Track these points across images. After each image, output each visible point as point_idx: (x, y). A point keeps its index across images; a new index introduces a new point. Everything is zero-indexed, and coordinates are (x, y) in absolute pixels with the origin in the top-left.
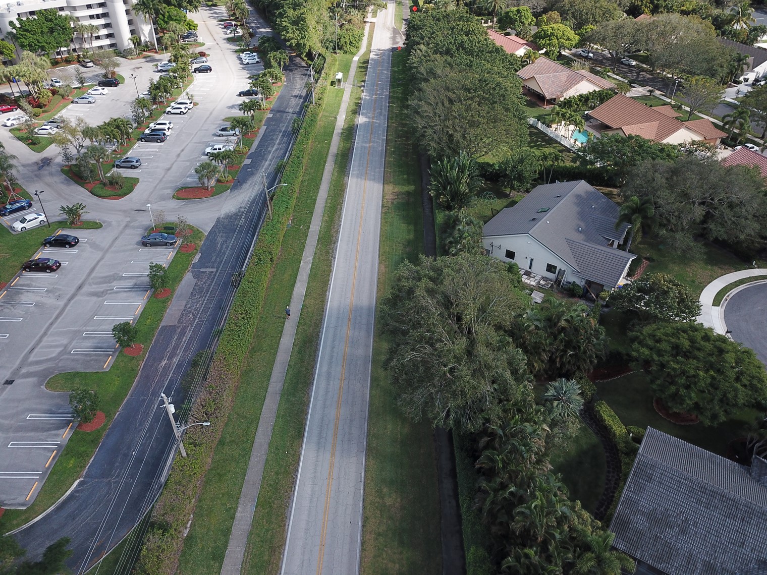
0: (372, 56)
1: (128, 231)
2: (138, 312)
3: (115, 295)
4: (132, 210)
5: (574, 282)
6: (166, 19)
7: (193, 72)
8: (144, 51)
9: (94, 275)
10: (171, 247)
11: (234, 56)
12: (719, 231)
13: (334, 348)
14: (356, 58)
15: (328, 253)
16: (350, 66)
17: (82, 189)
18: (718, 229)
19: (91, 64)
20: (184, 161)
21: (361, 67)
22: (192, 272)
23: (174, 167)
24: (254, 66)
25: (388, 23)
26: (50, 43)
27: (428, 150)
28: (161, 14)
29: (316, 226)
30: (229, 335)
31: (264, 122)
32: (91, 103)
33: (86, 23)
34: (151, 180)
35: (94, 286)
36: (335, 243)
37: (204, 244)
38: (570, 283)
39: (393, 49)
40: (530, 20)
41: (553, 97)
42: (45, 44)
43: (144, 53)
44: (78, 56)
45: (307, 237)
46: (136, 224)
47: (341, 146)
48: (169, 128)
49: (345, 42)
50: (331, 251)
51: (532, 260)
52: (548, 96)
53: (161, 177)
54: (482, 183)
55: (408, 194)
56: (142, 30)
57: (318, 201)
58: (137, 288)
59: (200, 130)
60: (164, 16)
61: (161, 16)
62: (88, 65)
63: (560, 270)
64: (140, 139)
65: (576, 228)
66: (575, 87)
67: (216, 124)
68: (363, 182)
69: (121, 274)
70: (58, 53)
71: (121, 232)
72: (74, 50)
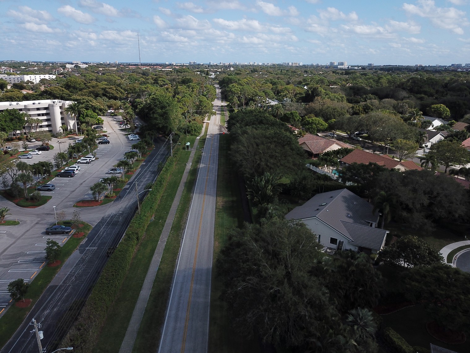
0: (207, 137)
1: (37, 226)
2: (33, 277)
3: (18, 266)
4: (43, 214)
5: (351, 249)
6: (84, 117)
7: (98, 144)
8: (69, 134)
9: (5, 253)
10: (67, 235)
11: (124, 137)
12: (441, 212)
13: (180, 297)
14: (198, 138)
15: (178, 235)
16: (194, 141)
17: (11, 203)
18: (440, 210)
19: (34, 140)
20: (84, 187)
21: (200, 142)
22: (79, 250)
23: (77, 190)
24: (136, 141)
25: (217, 123)
26: (9, 126)
27: (245, 174)
28: (82, 114)
29: (170, 220)
30: (100, 287)
31: (139, 166)
32: (29, 158)
33: (35, 118)
34: (60, 197)
35: (3, 261)
36: (183, 230)
37: (91, 233)
38: (347, 250)
39: (220, 134)
40: (298, 118)
41: (318, 153)
42: (6, 127)
43: (69, 135)
44: (27, 136)
45: (163, 226)
46: (44, 222)
47: (189, 178)
48: (77, 170)
49: (192, 129)
50: (180, 235)
51: (320, 236)
52: (314, 153)
53: (67, 195)
54: (281, 190)
55: (233, 201)
56: (69, 123)
57: (172, 206)
58: (37, 261)
59: (97, 171)
60: (83, 115)
61: (81, 115)
62: (32, 141)
63: (340, 241)
64: (57, 176)
65: (347, 215)
66: (330, 147)
67: (109, 168)
68: (203, 196)
69: (26, 252)
70: (14, 135)
71: (32, 227)
72: (25, 133)
